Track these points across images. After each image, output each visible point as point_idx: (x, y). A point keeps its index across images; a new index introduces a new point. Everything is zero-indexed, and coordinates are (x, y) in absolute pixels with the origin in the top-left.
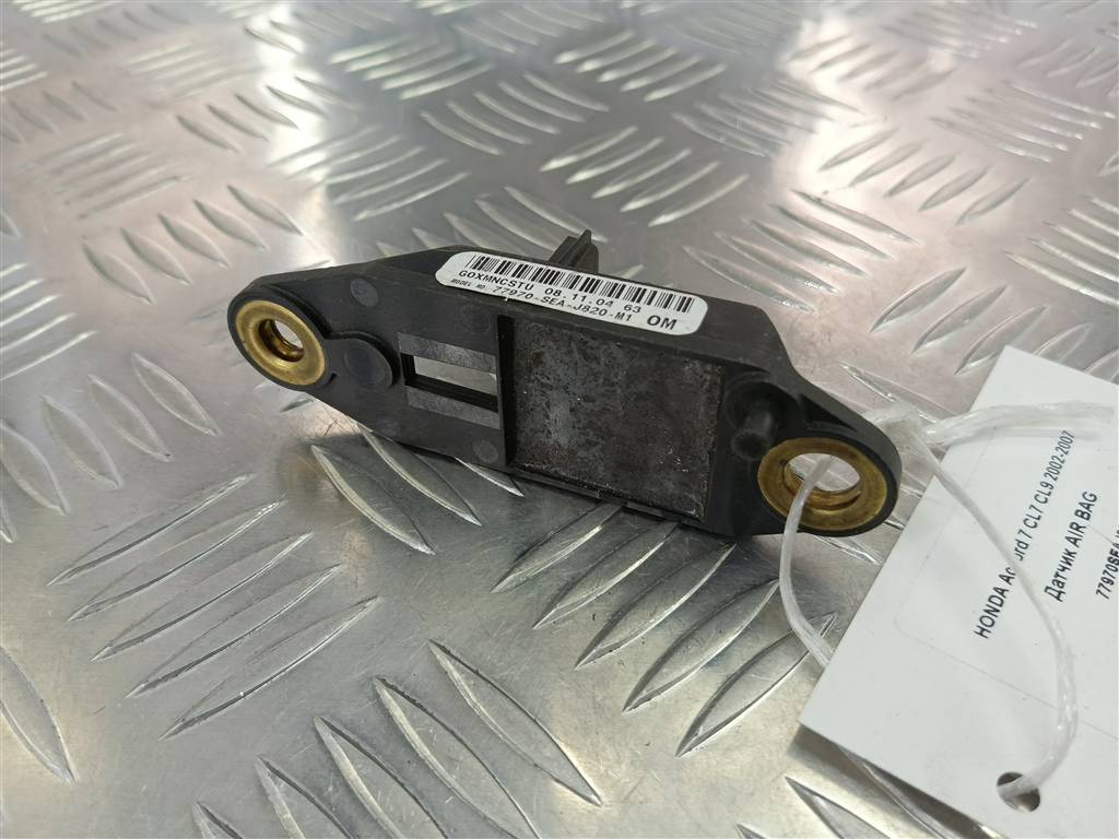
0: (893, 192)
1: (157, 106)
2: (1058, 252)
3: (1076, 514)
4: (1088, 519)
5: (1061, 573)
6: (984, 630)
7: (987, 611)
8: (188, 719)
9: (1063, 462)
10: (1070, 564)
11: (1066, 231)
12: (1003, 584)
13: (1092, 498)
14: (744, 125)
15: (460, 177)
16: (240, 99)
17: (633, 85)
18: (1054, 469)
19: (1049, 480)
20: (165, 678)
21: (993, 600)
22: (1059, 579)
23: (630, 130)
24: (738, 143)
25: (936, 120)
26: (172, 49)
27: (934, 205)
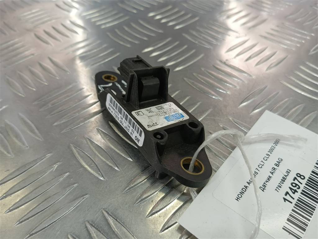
0: (247, 60)
1: (29, 30)
2: (296, 80)
3: (275, 165)
4: (278, 166)
5: (266, 183)
6: (238, 198)
7: (241, 193)
8: (31, 233)
9: (275, 148)
10: (269, 180)
11: (299, 73)
12: (247, 185)
13: (281, 160)
14: (204, 37)
15: (118, 54)
16: (54, 28)
17: (171, 24)
18: (271, 150)
19: (269, 153)
20: (25, 220)
21: (243, 189)
22: (265, 185)
23: (169, 39)
24: (201, 43)
25: (262, 36)
26: (34, 11)
27: (259, 64)
